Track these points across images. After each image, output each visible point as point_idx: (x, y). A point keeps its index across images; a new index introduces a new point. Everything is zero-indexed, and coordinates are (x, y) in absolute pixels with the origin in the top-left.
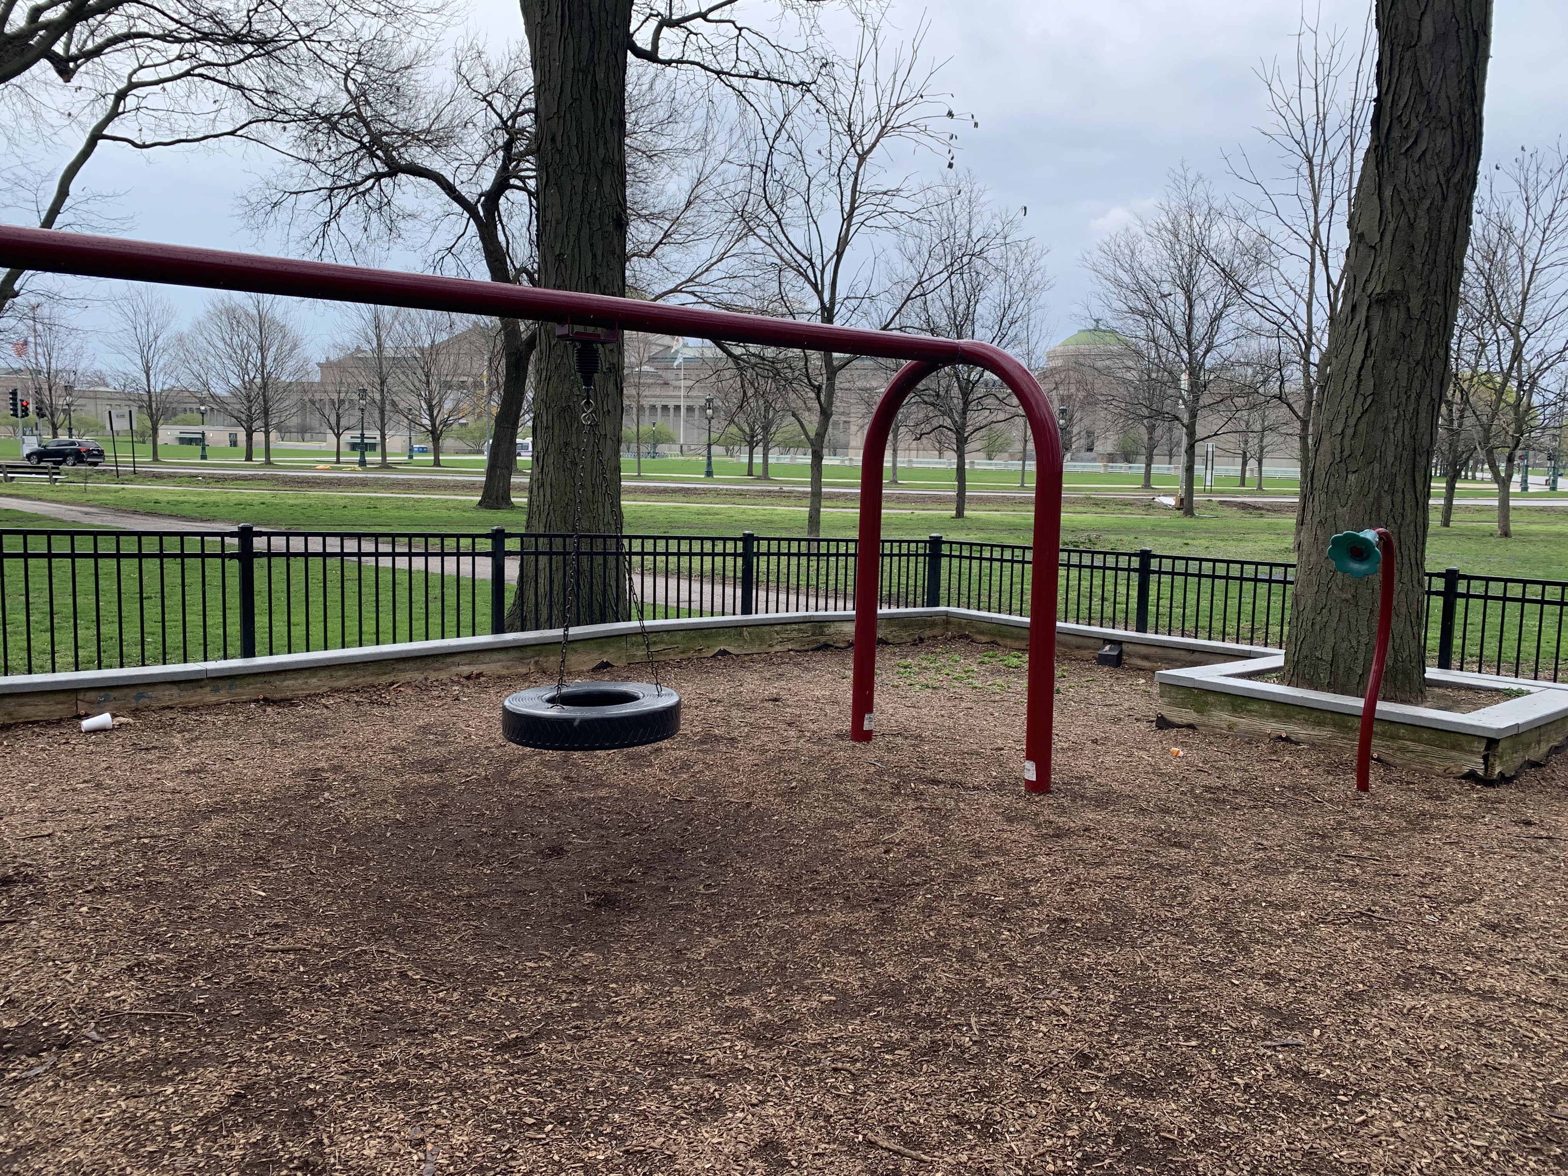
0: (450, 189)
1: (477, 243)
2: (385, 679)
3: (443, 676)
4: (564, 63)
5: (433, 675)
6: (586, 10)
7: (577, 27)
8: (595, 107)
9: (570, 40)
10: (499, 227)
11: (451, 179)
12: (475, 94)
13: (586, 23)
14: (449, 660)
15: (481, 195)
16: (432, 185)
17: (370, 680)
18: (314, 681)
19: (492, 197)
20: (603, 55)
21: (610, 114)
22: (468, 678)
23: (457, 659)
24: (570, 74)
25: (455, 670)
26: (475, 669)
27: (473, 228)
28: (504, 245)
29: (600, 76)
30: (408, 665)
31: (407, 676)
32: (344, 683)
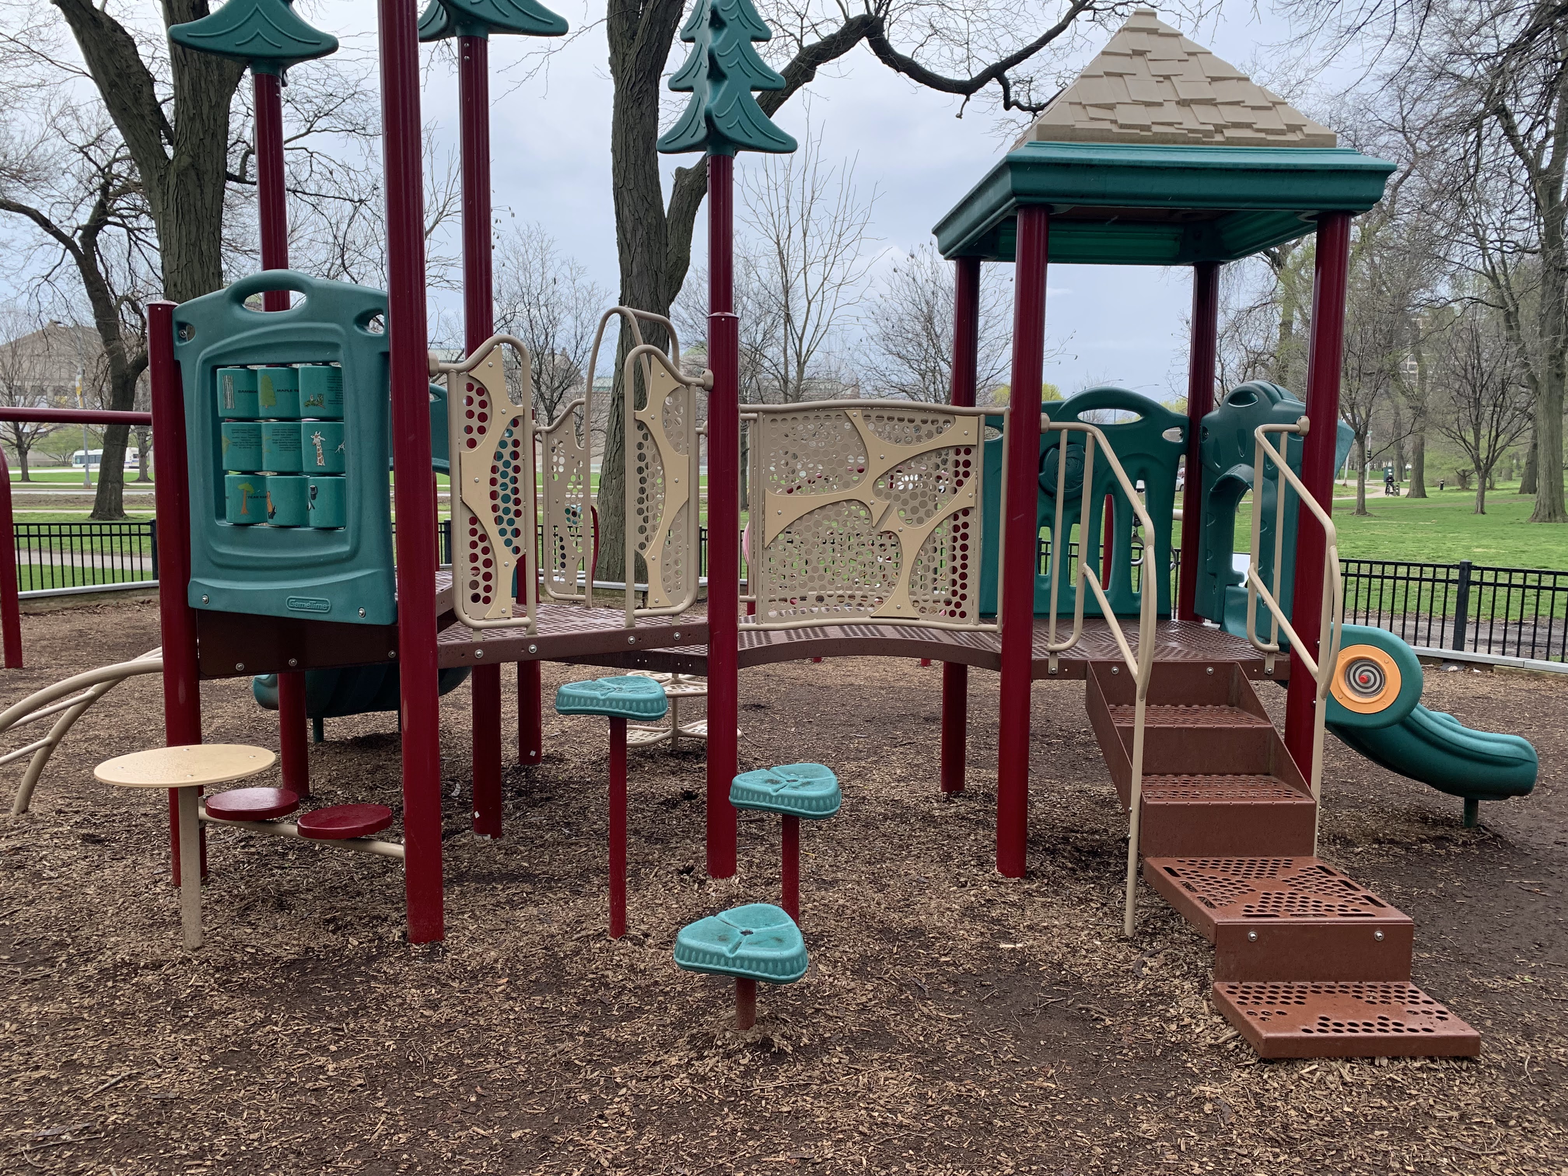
0: (45, 224)
1: (76, 270)
2: (94, 603)
3: (128, 602)
4: (179, 240)
5: (121, 602)
6: (193, 209)
7: (187, 218)
8: (202, 267)
9: (183, 226)
10: (98, 257)
11: (46, 216)
12: (72, 147)
13: (193, 216)
14: (131, 593)
15: (78, 228)
16: (27, 219)
17: (85, 603)
18: (52, 604)
19: (91, 231)
20: (206, 235)
21: (212, 270)
22: (143, 603)
23: (135, 592)
24: (184, 246)
25: (134, 598)
26: (147, 598)
27: (70, 256)
28: (104, 275)
29: (204, 247)
30: (106, 596)
31: (104, 602)
32: (69, 605)
